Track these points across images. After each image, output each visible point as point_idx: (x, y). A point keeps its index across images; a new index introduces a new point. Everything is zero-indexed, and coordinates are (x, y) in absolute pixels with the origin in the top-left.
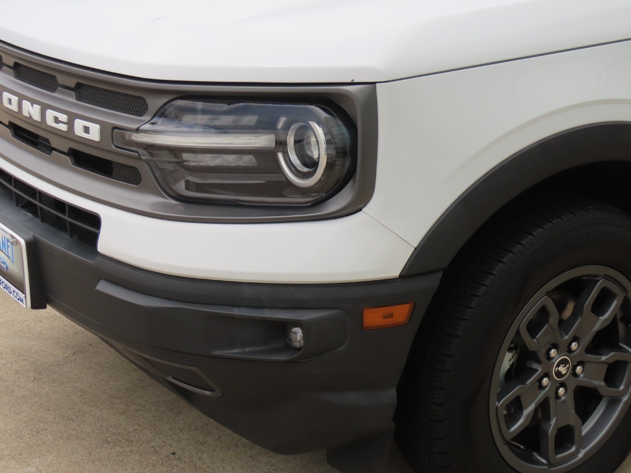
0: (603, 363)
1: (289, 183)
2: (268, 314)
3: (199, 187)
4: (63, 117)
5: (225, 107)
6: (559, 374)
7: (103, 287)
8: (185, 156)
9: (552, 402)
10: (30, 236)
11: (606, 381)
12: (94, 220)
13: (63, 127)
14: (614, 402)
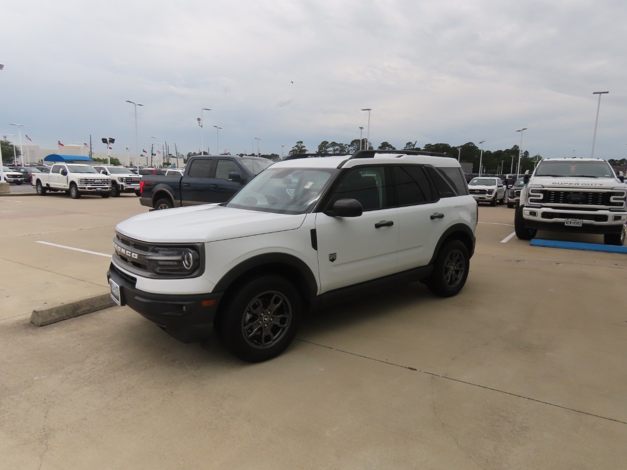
0: (279, 318)
1: (185, 269)
2: (176, 303)
3: (162, 270)
4: (130, 253)
5: (167, 249)
6: (265, 320)
7: (137, 298)
8: (159, 262)
9: (263, 328)
10: (121, 285)
11: (280, 323)
12: (135, 279)
13: (130, 255)
14: (284, 329)
